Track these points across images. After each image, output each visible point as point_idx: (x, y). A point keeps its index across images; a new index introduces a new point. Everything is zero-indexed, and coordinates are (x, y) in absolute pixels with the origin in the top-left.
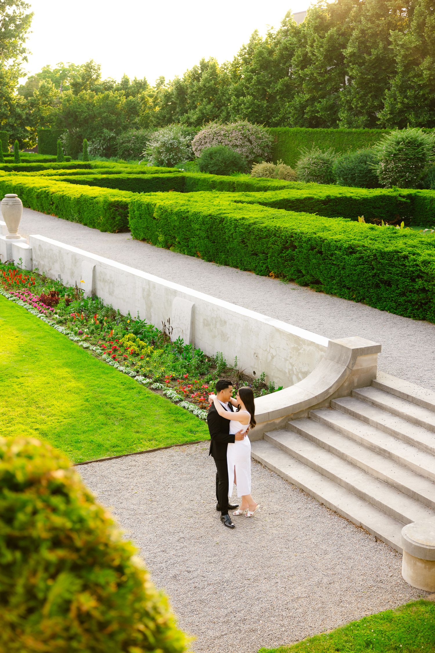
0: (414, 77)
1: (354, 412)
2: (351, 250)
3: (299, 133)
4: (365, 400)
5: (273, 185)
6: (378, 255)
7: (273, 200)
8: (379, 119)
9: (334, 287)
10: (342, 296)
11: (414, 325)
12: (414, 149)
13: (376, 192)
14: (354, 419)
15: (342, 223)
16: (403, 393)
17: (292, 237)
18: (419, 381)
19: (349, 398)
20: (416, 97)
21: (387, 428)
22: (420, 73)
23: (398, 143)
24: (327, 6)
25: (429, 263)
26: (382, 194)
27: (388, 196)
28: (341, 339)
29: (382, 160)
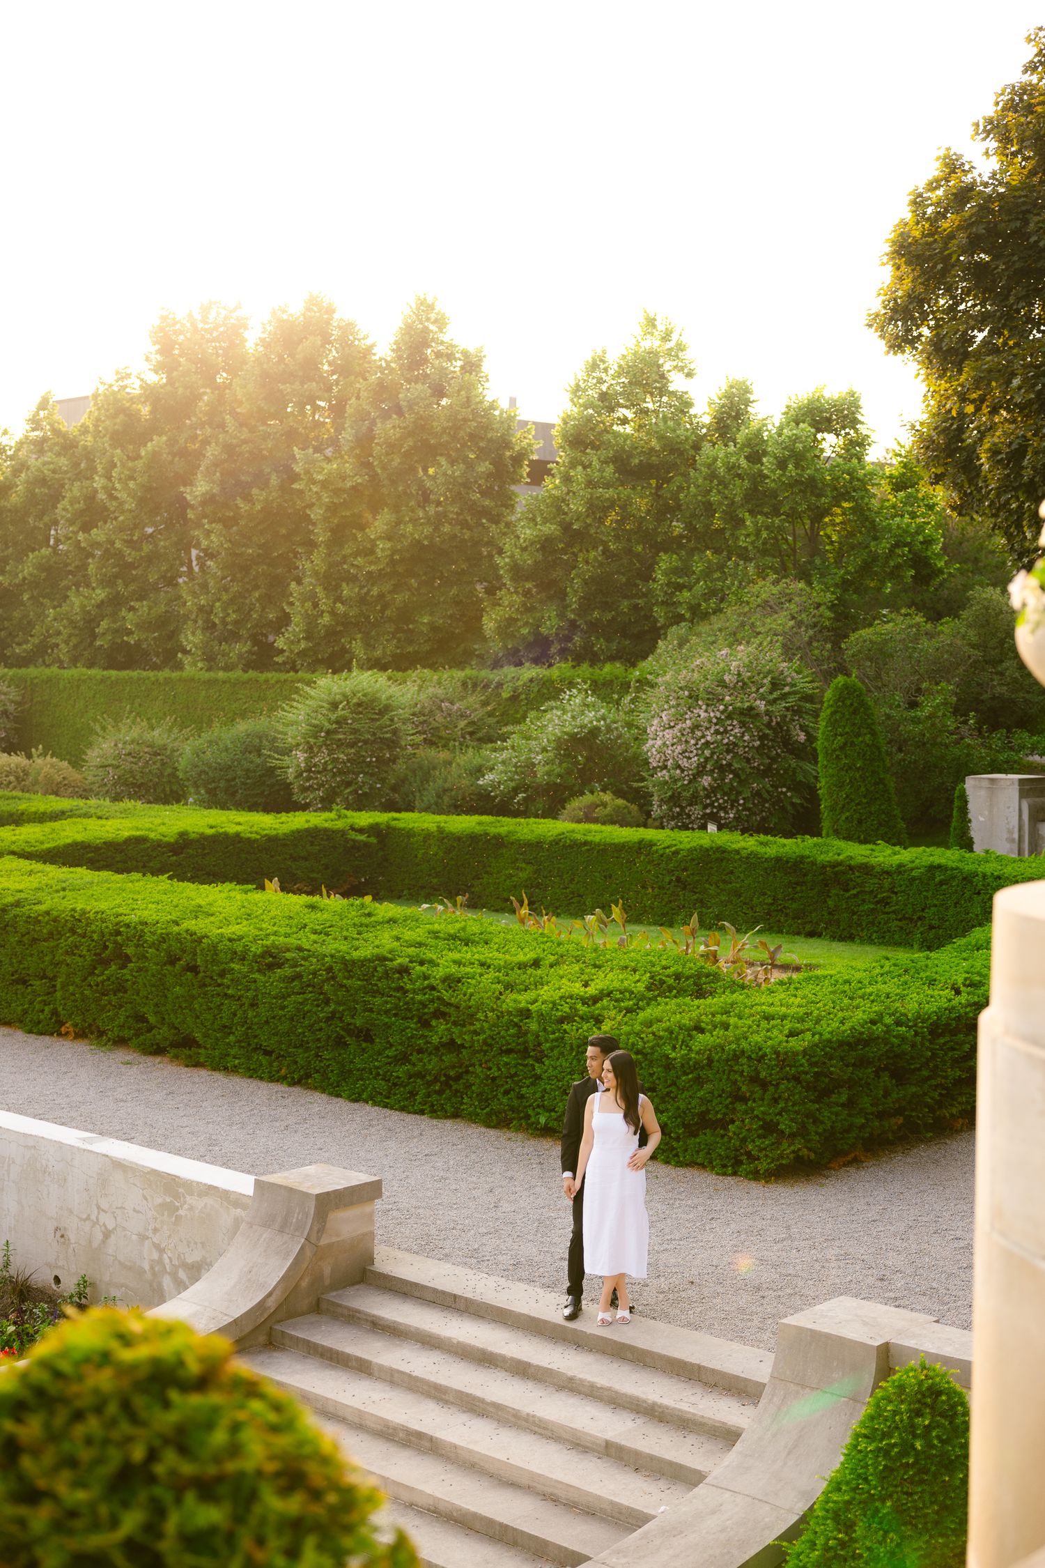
0: (356, 555)
1: (331, 1350)
2: (271, 960)
3: (84, 681)
4: (354, 1319)
5: (33, 809)
6: (336, 968)
7: (47, 846)
8: (282, 651)
9: (233, 1052)
10: (253, 1073)
11: (436, 1131)
12: (373, 720)
13: (296, 819)
14: (334, 1368)
15: (239, 897)
16: (443, 1292)
17: (118, 933)
18: (473, 1261)
19: (313, 1318)
20: (362, 600)
21: (417, 1379)
22: (369, 546)
23: (334, 705)
24: (142, 387)
25: (459, 981)
26: (311, 825)
27: (326, 830)
28: (285, 1174)
29: (298, 745)
